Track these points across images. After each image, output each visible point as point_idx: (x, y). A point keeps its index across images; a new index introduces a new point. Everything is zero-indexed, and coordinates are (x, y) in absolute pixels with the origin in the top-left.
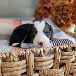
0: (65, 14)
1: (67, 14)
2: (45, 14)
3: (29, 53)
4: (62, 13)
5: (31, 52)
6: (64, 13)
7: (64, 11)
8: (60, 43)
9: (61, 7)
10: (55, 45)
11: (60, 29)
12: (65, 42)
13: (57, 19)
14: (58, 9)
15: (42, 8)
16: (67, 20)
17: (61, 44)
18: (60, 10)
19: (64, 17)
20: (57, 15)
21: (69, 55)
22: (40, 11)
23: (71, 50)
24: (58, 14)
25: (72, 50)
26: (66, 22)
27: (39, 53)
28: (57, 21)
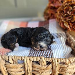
1: (73, 16)
4: (66, 15)
13: (61, 22)
16: (72, 23)
19: (68, 20)
20: (60, 17)
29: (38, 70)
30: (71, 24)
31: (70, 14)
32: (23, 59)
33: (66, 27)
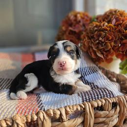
1: (106, 43)
4: (98, 41)
6: (101, 41)
8: (93, 95)
9: (96, 33)
10: (85, 99)
14: (92, 35)
16: (106, 52)
17: (95, 99)
18: (95, 37)
19: (101, 47)
20: (90, 45)
21: (107, 117)
24: (92, 43)
26: (105, 56)
27: (58, 116)
29: (104, 119)
30: (104, 53)
31: (103, 41)
32: (84, 107)
33: (99, 57)
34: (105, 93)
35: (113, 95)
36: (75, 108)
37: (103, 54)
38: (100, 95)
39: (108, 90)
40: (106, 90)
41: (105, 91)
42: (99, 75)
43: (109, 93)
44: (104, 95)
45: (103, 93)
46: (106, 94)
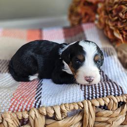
0: (123, 19)
2: (86, 14)
3: (33, 116)
4: (116, 18)
5: (37, 114)
6: (121, 18)
7: (121, 14)
9: (116, 6)
11: (114, 46)
12: (109, 89)
13: (107, 29)
14: (110, 9)
15: (82, 4)
16: (126, 31)
18: (114, 11)
19: (120, 26)
20: (107, 22)
22: (79, 10)
23: (115, 108)
24: (109, 19)
25: (119, 107)
26: (124, 36)
28: (107, 34)
31: (123, 17)
32: (82, 106)
34: (112, 88)
35: (122, 92)
36: (72, 107)
37: (122, 34)
38: (107, 90)
39: (117, 85)
40: (115, 85)
41: (113, 86)
42: (113, 61)
43: (118, 89)
44: (111, 90)
45: (110, 88)
46: (114, 90)
